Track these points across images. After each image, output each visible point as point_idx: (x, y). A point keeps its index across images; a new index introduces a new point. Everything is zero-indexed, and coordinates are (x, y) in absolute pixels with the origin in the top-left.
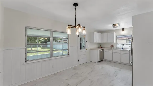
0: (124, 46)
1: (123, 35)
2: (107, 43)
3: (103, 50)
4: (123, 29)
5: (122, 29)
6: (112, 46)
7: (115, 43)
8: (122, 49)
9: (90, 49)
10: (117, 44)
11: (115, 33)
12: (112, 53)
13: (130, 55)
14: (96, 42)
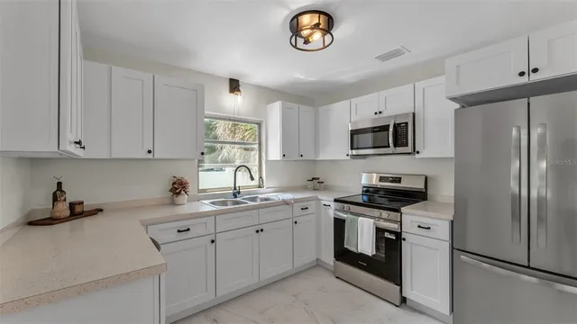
0: (252, 178)
5: (230, 80)
12: (213, 242)
13: (296, 223)
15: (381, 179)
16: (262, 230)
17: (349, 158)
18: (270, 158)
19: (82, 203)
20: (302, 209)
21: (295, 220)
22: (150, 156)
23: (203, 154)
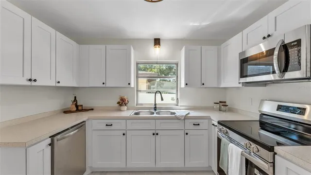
1: (157, 63)
2: (105, 89)
3: (83, 125)
4: (157, 42)
5: (155, 39)
6: (122, 102)
7: (134, 88)
8: (156, 110)
10: (137, 91)
12: (124, 134)
13: (187, 134)
14: (29, 83)
15: (280, 108)
16: (157, 134)
17: (240, 85)
18: (182, 87)
19: (82, 105)
20: (194, 124)
21: (186, 132)
22: (104, 86)
23: (129, 84)
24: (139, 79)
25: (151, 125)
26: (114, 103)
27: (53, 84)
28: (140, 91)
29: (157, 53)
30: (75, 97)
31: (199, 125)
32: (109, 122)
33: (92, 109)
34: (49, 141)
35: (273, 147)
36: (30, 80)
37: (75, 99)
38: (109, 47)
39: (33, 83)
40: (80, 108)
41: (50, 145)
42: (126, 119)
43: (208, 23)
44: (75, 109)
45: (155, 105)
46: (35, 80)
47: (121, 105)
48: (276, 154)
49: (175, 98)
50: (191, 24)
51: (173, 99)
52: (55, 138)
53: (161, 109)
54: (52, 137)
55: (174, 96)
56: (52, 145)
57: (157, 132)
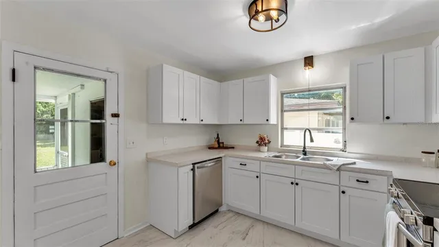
0: (312, 140)
1: (309, 91)
2: (242, 126)
3: (219, 160)
4: (309, 61)
5: (305, 58)
6: (262, 142)
7: (277, 125)
8: (305, 154)
9: (149, 161)
10: (283, 129)
11: (273, 79)
12: (257, 177)
13: (343, 192)
14: (182, 122)
16: (297, 184)
19: (223, 143)
20: (358, 181)
21: (342, 189)
22: (242, 123)
23: (267, 120)
24: (285, 114)
25: (289, 172)
26: (252, 142)
27: (198, 122)
28: (286, 129)
29: (308, 77)
30: (218, 135)
31: (367, 182)
32: (243, 161)
33: (233, 148)
34: (191, 167)
35: (432, 219)
36: (183, 120)
37: (218, 137)
38: (246, 80)
39: (185, 122)
40: (221, 145)
41: (192, 170)
42: (261, 160)
43: (387, 17)
44: (217, 146)
45: (304, 148)
46: (186, 120)
47: (260, 145)
48: (435, 230)
49: (341, 141)
50: (354, 27)
51: (337, 142)
52: (196, 166)
53: (314, 153)
54: (194, 164)
55: (340, 137)
56: (193, 170)
57: (297, 181)
